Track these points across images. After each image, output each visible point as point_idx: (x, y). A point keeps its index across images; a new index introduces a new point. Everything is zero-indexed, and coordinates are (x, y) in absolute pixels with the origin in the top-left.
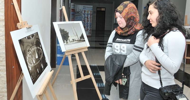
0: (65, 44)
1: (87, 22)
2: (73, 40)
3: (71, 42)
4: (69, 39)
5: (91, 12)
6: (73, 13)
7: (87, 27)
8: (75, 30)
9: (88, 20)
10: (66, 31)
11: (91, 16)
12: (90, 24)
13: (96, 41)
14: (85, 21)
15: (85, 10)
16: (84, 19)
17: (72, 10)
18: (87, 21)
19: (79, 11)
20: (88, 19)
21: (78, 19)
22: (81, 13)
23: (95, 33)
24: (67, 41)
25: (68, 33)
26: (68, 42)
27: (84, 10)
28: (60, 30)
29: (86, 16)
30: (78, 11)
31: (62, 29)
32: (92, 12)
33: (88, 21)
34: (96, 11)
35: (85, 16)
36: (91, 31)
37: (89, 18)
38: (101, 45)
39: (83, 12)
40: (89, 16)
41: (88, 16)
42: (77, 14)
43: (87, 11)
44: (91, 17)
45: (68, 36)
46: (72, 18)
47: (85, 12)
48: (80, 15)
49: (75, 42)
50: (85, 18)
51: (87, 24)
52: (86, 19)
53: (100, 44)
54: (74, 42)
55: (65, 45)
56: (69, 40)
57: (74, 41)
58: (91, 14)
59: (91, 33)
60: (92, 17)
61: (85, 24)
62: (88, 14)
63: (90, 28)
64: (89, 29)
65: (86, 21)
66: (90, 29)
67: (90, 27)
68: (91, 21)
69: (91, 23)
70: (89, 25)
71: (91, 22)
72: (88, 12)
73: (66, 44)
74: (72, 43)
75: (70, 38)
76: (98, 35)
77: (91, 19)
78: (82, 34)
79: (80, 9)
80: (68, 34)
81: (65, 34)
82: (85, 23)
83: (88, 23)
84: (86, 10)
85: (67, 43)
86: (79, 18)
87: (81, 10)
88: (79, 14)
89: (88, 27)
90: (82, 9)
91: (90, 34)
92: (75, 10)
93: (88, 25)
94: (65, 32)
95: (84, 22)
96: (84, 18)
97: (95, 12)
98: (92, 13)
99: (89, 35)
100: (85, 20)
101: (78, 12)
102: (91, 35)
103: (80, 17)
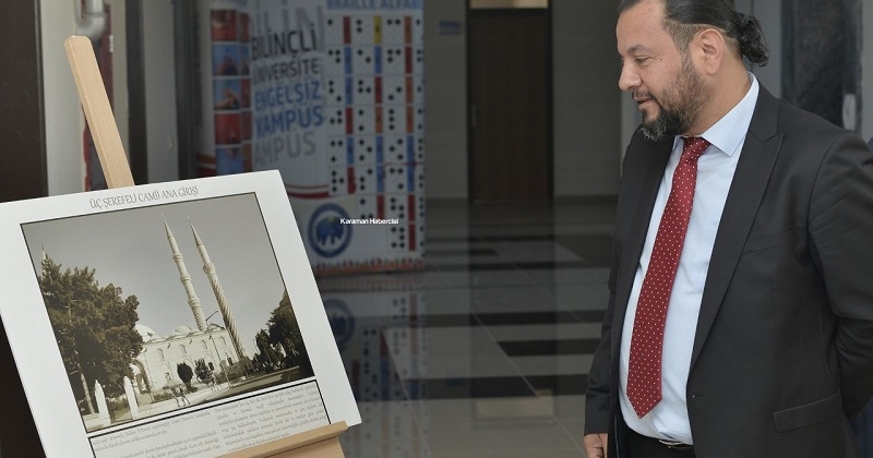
0: (92, 420)
1: (379, 128)
2: (184, 371)
3: (158, 399)
4: (136, 370)
5: (408, 29)
6: (228, 49)
7: (381, 177)
8: (206, 269)
9: (386, 116)
10: (110, 288)
11: (409, 68)
12: (403, 149)
13: (474, 320)
14: (357, 120)
15: (347, 21)
16: (342, 106)
17: (218, 25)
18: (379, 119)
19: (293, 26)
20: (379, 99)
21: (288, 107)
22: (308, 43)
23: (464, 232)
24: (114, 389)
25: (132, 302)
26: (126, 405)
27: (338, 14)
28: (45, 285)
29: (363, 70)
30: (278, 28)
31: (62, 271)
32: (418, 31)
33: (386, 123)
34: (461, 17)
35: (349, 69)
36: (419, 222)
37: (387, 90)
38: (519, 359)
39: (334, 37)
40: (394, 74)
41: (379, 68)
42: (269, 62)
43: (368, 26)
44: (409, 82)
45: (135, 343)
46: (221, 103)
47: (347, 39)
48: (297, 72)
49: (205, 392)
50: (349, 90)
51: (380, 149)
52: (364, 101)
53: (514, 349)
54: (192, 398)
55: (93, 433)
56: (143, 375)
57: (195, 379)
58: (409, 51)
59: (420, 237)
60: (417, 82)
61: (359, 150)
62: (385, 56)
63: (411, 187)
64: (403, 200)
65: (368, 121)
66: (411, 199)
67: (403, 179)
68: (418, 119)
69: (410, 140)
70: (398, 164)
71: (410, 128)
72: (378, 29)
73: (108, 422)
74: (170, 405)
75: (156, 363)
76: (491, 252)
77: (409, 98)
78: (286, 302)
79: (301, 13)
80: (133, 318)
81: (94, 322)
82: (357, 146)
83: (389, 140)
84: (354, 14)
85: (113, 409)
86: (294, 96)
87: (313, 16)
88: (287, 59)
89: (391, 182)
90: (319, 9)
91: (412, 247)
92: (245, 17)
93: (390, 157)
94: (98, 305)
95: (349, 130)
96: (340, 90)
97: (455, 24)
98: (417, 43)
99: (404, 254)
100: (349, 112)
101: (282, 44)
102: (416, 255)
103: (303, 89)
